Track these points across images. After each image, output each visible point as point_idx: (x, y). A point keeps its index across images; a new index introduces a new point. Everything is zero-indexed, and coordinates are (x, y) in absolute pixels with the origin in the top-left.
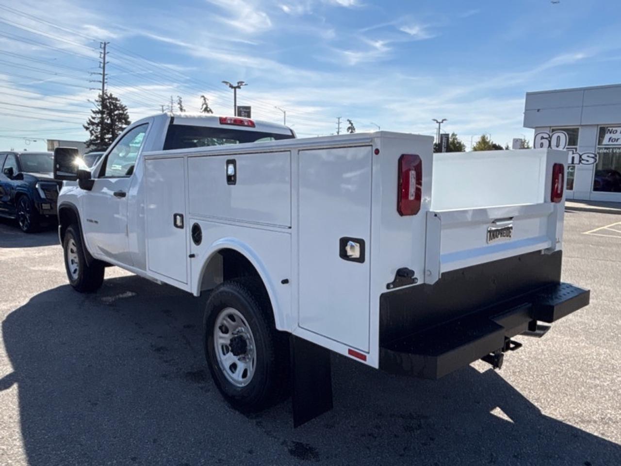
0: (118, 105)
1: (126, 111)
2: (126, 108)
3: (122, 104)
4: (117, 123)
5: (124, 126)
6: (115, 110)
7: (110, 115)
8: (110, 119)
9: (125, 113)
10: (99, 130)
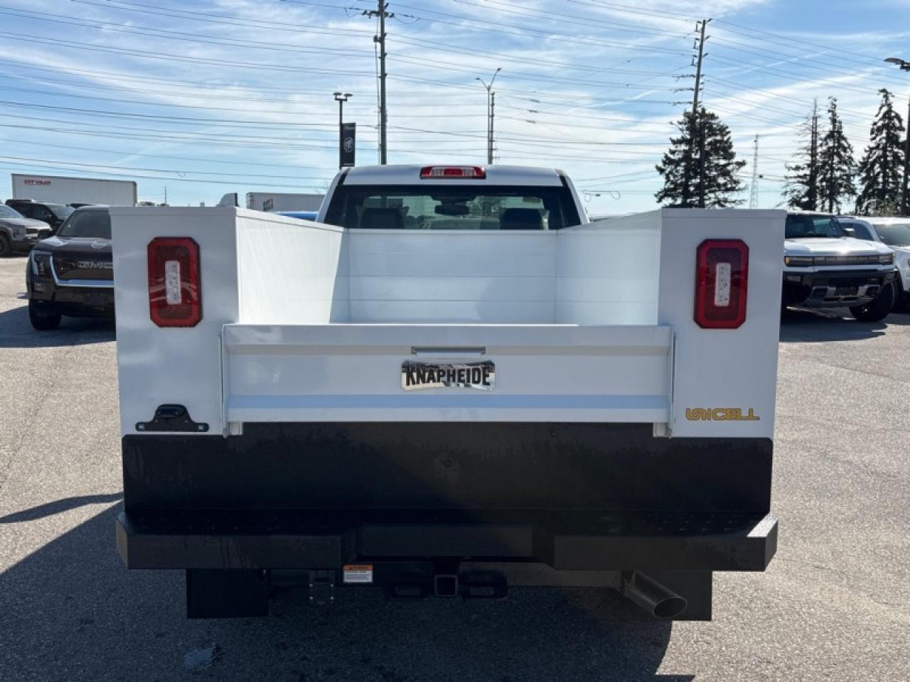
0: (714, 126)
1: (728, 136)
2: (727, 130)
3: (721, 124)
4: (711, 158)
5: (722, 162)
6: (710, 136)
7: (701, 145)
8: (701, 152)
9: (725, 138)
10: (681, 172)
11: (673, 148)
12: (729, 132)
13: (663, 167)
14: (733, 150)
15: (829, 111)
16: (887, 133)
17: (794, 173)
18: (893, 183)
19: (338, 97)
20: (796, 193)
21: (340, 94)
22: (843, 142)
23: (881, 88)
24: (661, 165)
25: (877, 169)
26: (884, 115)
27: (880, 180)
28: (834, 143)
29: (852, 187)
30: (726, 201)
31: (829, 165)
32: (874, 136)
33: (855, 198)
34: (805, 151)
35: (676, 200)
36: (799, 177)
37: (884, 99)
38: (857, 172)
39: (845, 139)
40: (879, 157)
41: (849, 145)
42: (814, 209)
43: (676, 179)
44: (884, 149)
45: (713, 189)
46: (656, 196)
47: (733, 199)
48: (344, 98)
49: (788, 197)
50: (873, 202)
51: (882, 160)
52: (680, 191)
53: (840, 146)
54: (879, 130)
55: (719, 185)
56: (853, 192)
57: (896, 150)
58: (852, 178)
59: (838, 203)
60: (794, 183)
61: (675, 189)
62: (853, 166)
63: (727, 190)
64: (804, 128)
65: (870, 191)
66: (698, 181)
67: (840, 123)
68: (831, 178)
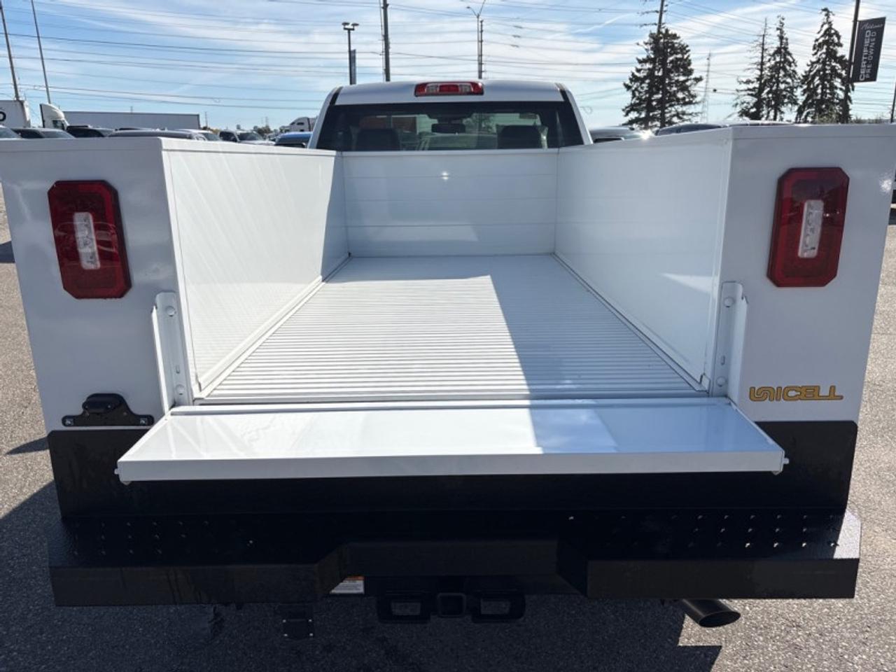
0: (676, 45)
1: (687, 54)
2: (687, 49)
3: (682, 43)
4: (672, 75)
5: (682, 78)
6: (672, 55)
7: (664, 63)
8: (663, 70)
9: (685, 56)
10: (646, 89)
11: (639, 67)
12: (689, 51)
13: (630, 84)
14: (692, 67)
15: (778, 29)
16: (827, 49)
17: (745, 87)
18: (830, 94)
19: (347, 27)
20: (745, 105)
21: (347, 24)
22: (789, 57)
23: (823, 8)
24: (628, 82)
25: (817, 81)
26: (826, 31)
27: (819, 91)
28: (781, 58)
29: (794, 97)
30: (684, 113)
31: (775, 79)
32: (815, 51)
33: (796, 108)
34: (755, 66)
35: (640, 114)
36: (749, 90)
37: (826, 18)
38: (800, 84)
39: (790, 54)
40: (818, 71)
41: (794, 60)
42: (760, 119)
43: (641, 94)
44: (824, 63)
45: (673, 103)
46: (623, 110)
47: (690, 112)
48: (352, 27)
49: (739, 109)
50: (812, 111)
51: (821, 73)
52: (644, 105)
53: (786, 60)
54: (820, 46)
55: (678, 100)
56: (795, 103)
57: (834, 64)
58: (795, 90)
59: (782, 113)
60: (744, 95)
61: (639, 104)
62: (796, 79)
63: (685, 104)
64: (755, 45)
65: (810, 101)
66: (660, 96)
67: (787, 39)
68: (777, 90)
